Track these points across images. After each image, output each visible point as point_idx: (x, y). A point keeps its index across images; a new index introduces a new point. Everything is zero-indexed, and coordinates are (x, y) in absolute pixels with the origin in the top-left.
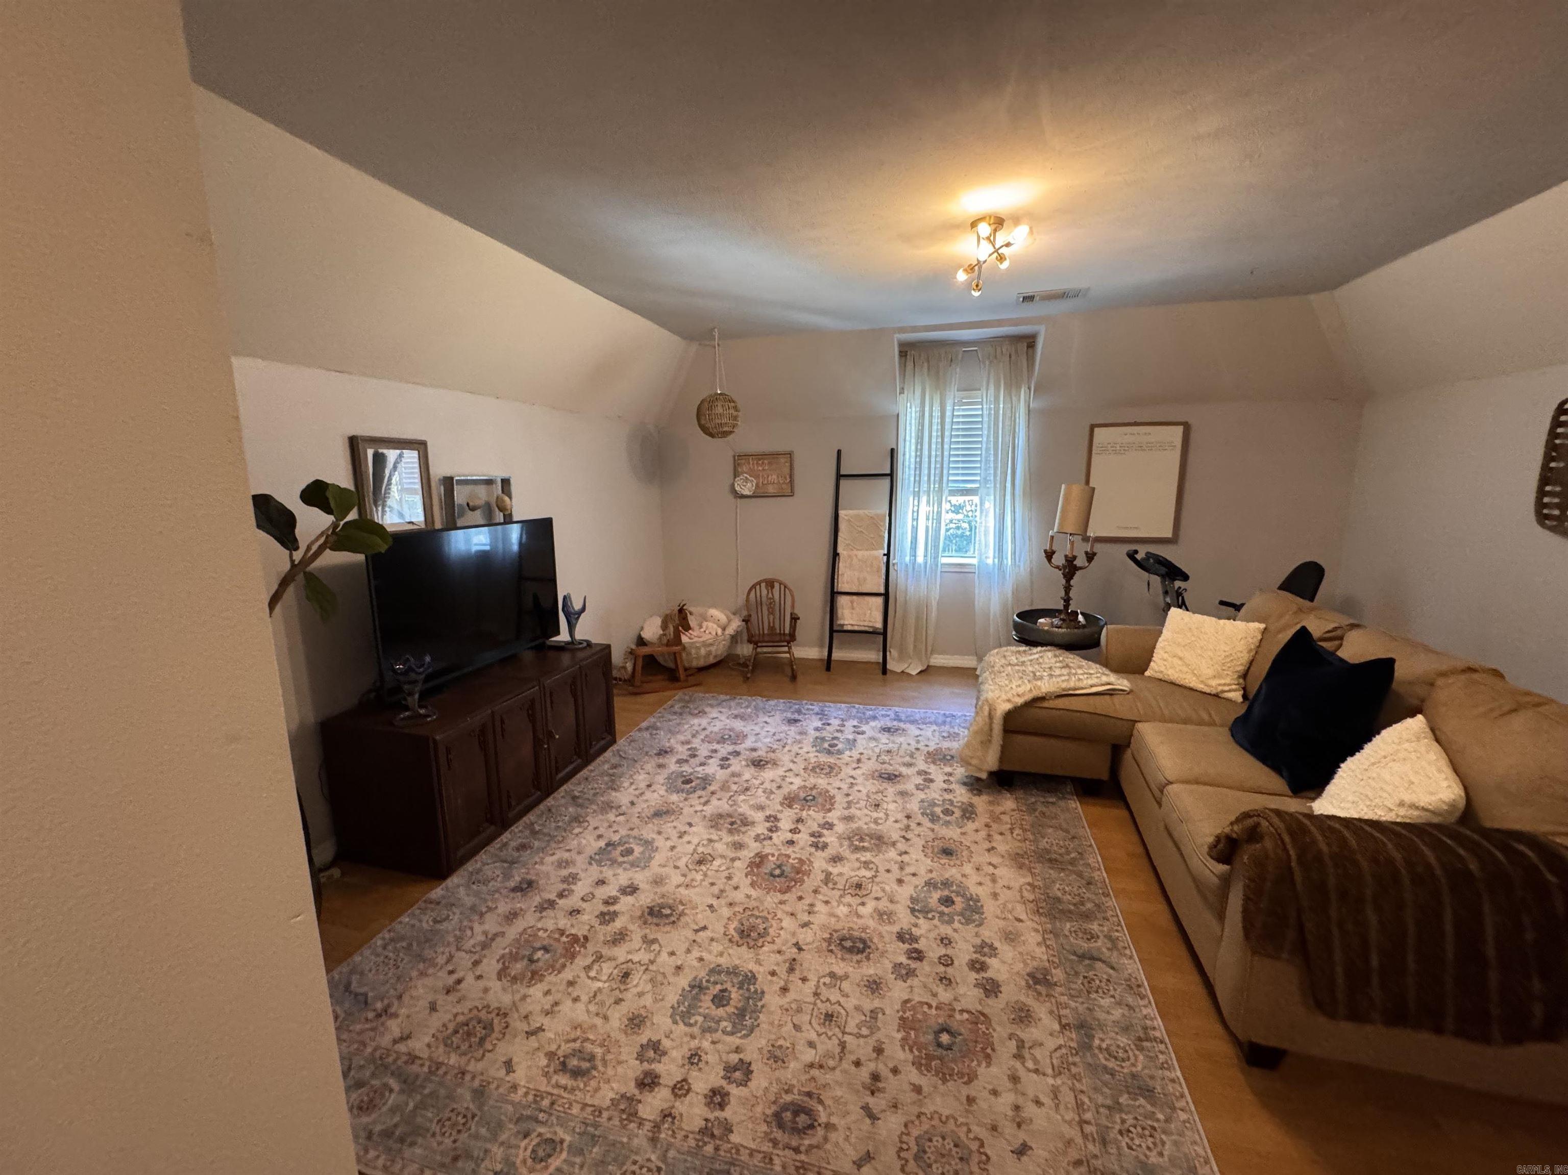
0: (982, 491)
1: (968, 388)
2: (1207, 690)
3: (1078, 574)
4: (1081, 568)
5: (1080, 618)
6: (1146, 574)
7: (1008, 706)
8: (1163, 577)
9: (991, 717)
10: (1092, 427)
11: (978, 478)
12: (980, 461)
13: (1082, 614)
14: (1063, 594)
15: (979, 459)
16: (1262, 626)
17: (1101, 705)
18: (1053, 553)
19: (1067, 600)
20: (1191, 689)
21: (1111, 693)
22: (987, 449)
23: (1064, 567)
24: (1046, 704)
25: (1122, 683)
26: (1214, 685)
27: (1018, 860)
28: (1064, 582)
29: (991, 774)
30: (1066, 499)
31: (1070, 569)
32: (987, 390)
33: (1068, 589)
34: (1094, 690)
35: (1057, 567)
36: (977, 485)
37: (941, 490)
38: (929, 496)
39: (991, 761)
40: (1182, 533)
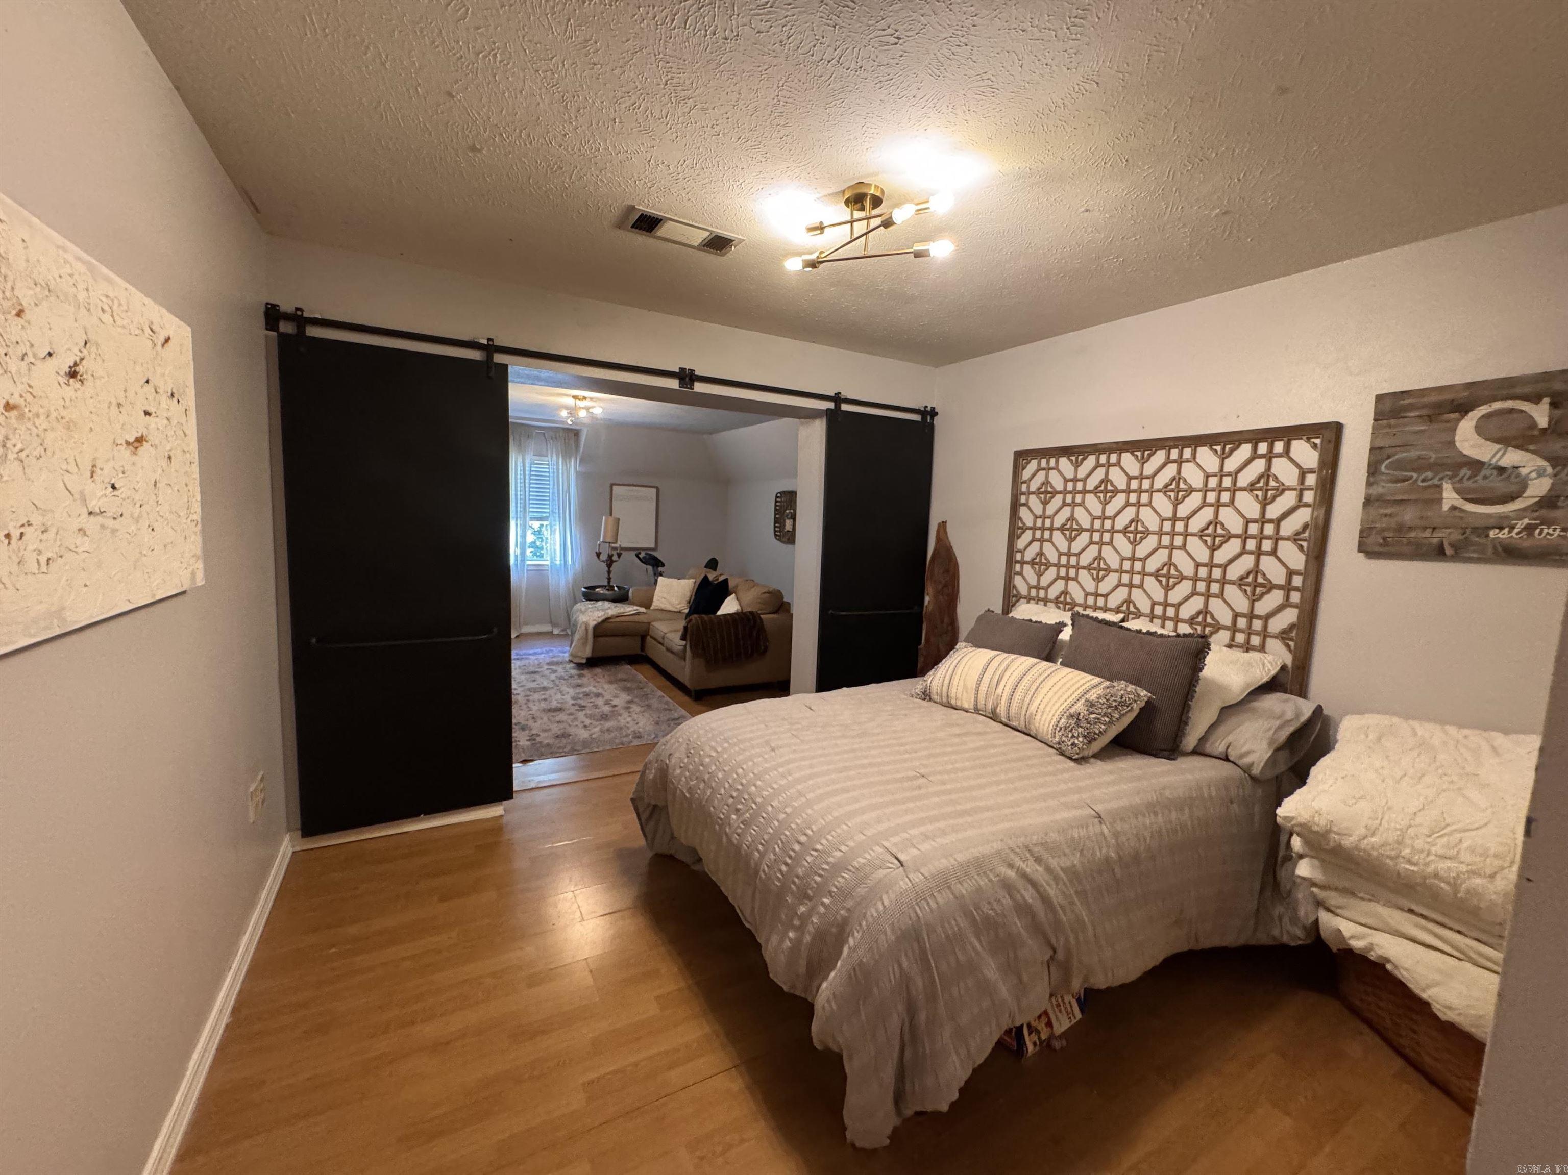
0: (551, 518)
1: (539, 454)
2: (676, 610)
3: (614, 564)
4: (615, 561)
5: (616, 588)
6: (645, 565)
7: (595, 623)
8: (653, 566)
9: (587, 630)
10: (612, 485)
11: (548, 510)
12: (549, 500)
13: (617, 587)
14: (606, 575)
15: (547, 499)
16: (694, 580)
17: (637, 618)
18: (600, 553)
19: (609, 579)
20: (670, 611)
21: (638, 614)
22: (553, 493)
23: (607, 560)
24: (611, 620)
25: (643, 610)
26: (678, 607)
27: (611, 682)
28: (607, 569)
29: (588, 659)
30: (606, 524)
31: (610, 562)
32: (552, 456)
33: (609, 572)
34: (632, 613)
35: (603, 561)
36: (548, 515)
37: (525, 518)
38: (516, 520)
39: (588, 652)
40: (659, 544)
